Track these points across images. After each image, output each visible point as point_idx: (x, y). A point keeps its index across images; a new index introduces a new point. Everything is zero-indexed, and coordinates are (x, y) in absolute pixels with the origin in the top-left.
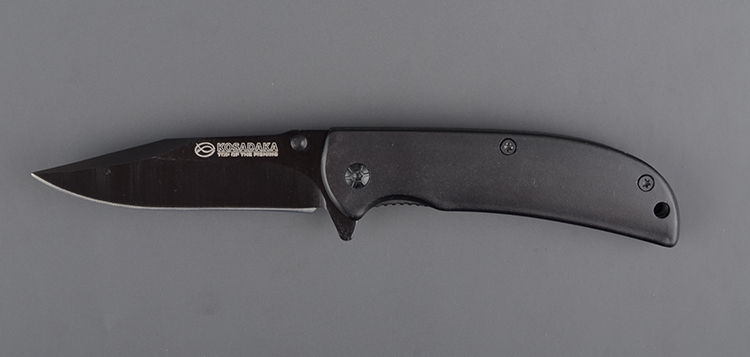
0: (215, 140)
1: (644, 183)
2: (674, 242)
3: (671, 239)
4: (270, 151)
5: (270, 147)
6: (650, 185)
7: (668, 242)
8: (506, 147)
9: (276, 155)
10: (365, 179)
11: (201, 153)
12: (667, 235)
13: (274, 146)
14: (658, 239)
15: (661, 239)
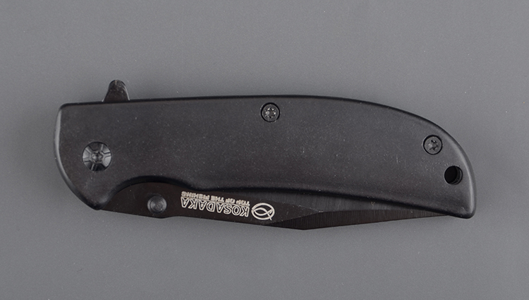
0: (250, 220)
1: (431, 145)
2: (471, 211)
3: (467, 208)
4: (190, 199)
5: (190, 203)
6: (438, 148)
7: (464, 212)
8: (267, 113)
9: (184, 193)
10: (107, 160)
11: (268, 209)
12: (463, 203)
13: (184, 204)
14: (452, 209)
15: (456, 209)
